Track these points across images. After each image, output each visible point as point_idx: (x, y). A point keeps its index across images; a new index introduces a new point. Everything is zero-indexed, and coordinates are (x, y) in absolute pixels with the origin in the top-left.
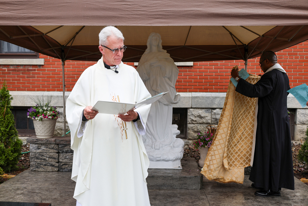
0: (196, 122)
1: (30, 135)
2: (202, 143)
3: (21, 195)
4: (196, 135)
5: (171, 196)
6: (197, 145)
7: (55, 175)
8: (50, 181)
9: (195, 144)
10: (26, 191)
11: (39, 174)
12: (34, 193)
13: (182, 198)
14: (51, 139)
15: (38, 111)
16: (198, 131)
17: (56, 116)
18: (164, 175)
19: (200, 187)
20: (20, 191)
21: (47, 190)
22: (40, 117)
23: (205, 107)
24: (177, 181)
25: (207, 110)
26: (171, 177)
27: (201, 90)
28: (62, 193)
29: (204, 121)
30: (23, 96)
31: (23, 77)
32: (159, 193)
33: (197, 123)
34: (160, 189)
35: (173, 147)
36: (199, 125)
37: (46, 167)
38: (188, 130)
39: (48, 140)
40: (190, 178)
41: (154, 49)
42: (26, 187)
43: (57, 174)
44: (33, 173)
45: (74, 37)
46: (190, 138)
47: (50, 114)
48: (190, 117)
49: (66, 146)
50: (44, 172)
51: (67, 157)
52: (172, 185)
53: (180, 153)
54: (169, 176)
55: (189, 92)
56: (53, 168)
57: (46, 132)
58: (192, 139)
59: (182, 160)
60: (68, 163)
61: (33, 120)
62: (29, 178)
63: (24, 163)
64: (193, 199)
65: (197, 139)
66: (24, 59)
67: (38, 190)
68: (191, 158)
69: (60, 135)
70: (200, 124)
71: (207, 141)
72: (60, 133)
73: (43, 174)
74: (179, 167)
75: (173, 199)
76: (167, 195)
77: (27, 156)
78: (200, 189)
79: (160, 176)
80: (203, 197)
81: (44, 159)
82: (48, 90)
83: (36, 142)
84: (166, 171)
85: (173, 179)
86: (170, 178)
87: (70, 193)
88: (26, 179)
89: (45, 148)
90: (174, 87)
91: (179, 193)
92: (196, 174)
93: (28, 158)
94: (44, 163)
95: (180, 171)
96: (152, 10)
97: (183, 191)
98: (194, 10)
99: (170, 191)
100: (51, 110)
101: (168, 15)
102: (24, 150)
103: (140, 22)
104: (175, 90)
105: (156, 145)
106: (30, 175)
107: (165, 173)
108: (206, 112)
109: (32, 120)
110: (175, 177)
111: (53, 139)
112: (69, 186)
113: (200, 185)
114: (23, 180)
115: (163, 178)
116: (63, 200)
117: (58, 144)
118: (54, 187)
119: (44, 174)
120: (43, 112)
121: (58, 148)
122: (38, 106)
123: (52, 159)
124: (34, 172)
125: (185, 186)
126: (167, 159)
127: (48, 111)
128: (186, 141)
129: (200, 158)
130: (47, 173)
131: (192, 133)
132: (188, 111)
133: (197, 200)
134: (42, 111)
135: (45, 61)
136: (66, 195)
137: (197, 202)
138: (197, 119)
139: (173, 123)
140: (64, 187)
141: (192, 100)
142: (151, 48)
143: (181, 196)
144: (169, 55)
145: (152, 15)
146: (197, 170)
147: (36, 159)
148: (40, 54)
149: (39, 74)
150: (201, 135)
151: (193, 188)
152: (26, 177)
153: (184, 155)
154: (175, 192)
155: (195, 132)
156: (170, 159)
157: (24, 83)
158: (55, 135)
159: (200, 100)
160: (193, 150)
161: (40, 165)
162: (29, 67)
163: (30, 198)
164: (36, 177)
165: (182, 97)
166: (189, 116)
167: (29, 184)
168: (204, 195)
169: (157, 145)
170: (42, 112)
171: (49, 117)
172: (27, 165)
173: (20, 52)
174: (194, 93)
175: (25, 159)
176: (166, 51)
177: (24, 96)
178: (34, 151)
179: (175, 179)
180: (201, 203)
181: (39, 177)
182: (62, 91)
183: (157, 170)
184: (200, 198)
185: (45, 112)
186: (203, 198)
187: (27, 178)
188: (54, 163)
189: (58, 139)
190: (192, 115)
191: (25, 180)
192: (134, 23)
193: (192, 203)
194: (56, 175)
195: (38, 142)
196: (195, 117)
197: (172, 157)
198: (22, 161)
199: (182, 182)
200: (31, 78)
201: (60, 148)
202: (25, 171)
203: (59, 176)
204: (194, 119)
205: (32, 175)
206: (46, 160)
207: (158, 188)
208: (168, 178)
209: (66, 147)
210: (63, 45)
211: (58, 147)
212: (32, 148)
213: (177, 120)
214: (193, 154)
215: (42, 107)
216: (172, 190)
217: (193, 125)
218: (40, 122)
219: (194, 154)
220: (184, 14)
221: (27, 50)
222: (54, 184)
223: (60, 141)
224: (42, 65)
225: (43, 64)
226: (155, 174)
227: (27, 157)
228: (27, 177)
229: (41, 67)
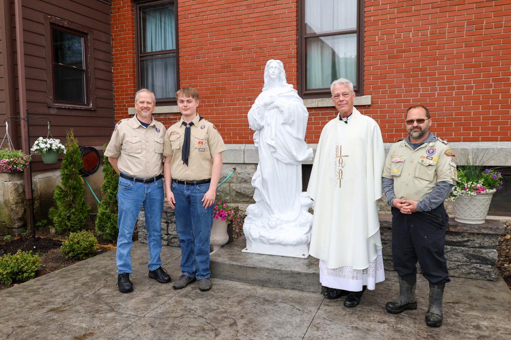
19: (320, 290)
24: (287, 278)
34: (263, 287)
53: (306, 235)
85: (281, 274)
104: (302, 143)
125: (299, 287)
126: (283, 243)
151: (311, 291)
156: (289, 243)
179: (284, 274)
199: (295, 280)
208: (275, 271)
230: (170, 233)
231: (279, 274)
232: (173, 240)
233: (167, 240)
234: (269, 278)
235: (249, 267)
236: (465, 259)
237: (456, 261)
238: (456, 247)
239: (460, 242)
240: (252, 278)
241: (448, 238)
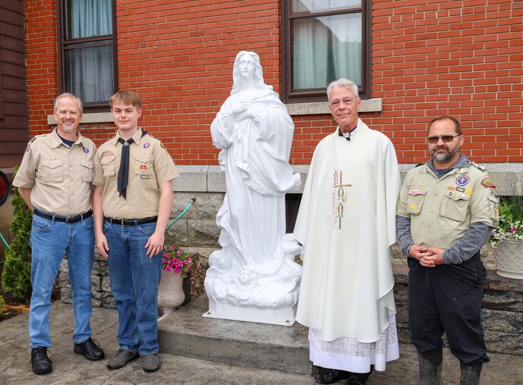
19: (310, 371)
24: (265, 354)
34: (232, 366)
40: (291, 350)
43: (102, 311)
79: (232, 341)
84: (253, 329)
85: (257, 348)
110: (261, 344)
113: (311, 367)
115: (238, 344)
121: (98, 267)
125: (281, 366)
151: (297, 371)
156: (267, 306)
176: (270, 87)
179: (261, 348)
199: (275, 357)
201: (101, 267)
208: (248, 344)
230: (104, 289)
231: (253, 348)
232: (108, 300)
233: (100, 299)
234: (239, 354)
236: (511, 327)
237: (499, 331)
238: (499, 312)
239: (504, 304)
240: (216, 354)
241: (487, 298)
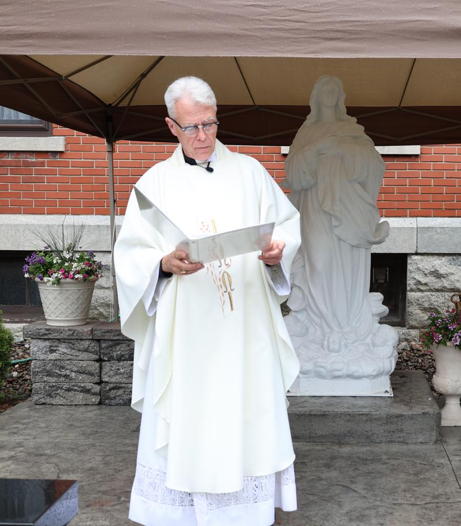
0: (428, 287)
1: (33, 320)
2: (440, 336)
3: (9, 462)
4: (425, 317)
5: (366, 460)
6: (429, 341)
7: (92, 413)
8: (80, 427)
9: (424, 337)
10: (21, 452)
11: (53, 412)
12: (41, 455)
13: (393, 465)
14: (82, 327)
15: (49, 262)
16: (432, 307)
17: (94, 274)
18: (350, 410)
19: (434, 438)
20: (7, 452)
21: (72, 450)
22: (55, 275)
23: (447, 252)
24: (381, 425)
25: (453, 259)
26: (367, 415)
27: (439, 213)
28: (108, 456)
29: (446, 283)
30: (15, 226)
31: (15, 181)
32: (338, 452)
33: (430, 290)
34: (340, 444)
35: (371, 345)
36: (434, 293)
37: (71, 394)
38: (407, 305)
39: (74, 331)
40: (412, 417)
41: (328, 113)
42: (22, 442)
43: (97, 412)
44: (40, 409)
45: (136, 85)
46: (414, 323)
47: (78, 269)
48: (413, 275)
49: (118, 344)
50: (65, 407)
51: (122, 371)
52: (370, 434)
53: (389, 359)
54: (363, 414)
55: (411, 216)
56: (87, 396)
57: (70, 311)
58: (417, 325)
59: (393, 376)
60: (123, 385)
61: (39, 284)
62: (30, 420)
63: (18, 386)
64: (419, 465)
65: (430, 326)
66: (17, 138)
67: (51, 448)
68: (414, 371)
69: (106, 318)
70: (437, 290)
71: (452, 332)
72: (105, 313)
73: (62, 412)
74: (386, 392)
75: (371, 467)
76: (358, 458)
77: (26, 370)
78: (436, 442)
79: (341, 414)
80: (442, 461)
81: (66, 376)
82: (75, 213)
83: (45, 334)
84: (355, 402)
85: (371, 420)
86: (364, 418)
87: (126, 455)
88: (23, 424)
89: (67, 349)
90: (375, 203)
91: (385, 454)
92: (425, 407)
93: (27, 374)
94: (66, 386)
95: (389, 401)
96: (318, 21)
97: (395, 448)
98: (419, 21)
99: (364, 449)
100: (81, 259)
101: (356, 33)
102: (18, 354)
103: (291, 48)
104: (376, 213)
105: (331, 340)
106: (32, 413)
107: (354, 405)
108: (451, 264)
109: (36, 284)
110: (376, 415)
111: (88, 329)
112: (125, 438)
113: (434, 433)
114: (15, 426)
115: (348, 417)
116: (111, 472)
117: (99, 341)
118: (91, 441)
119: (66, 410)
120: (63, 263)
121: (98, 349)
122: (49, 249)
123: (84, 375)
124: (42, 406)
125: (400, 437)
126: (356, 374)
127: (75, 261)
128: (404, 330)
129: (434, 372)
130: (73, 408)
131: (418, 311)
132: (409, 261)
133: (427, 467)
134: (59, 261)
135: (67, 144)
136: (119, 459)
137: (427, 474)
138: (430, 280)
139: (371, 290)
140: (113, 442)
141: (419, 236)
142: (319, 111)
143: (389, 459)
144: (362, 128)
145: (318, 31)
146: (428, 398)
147: (47, 376)
148: (54, 125)
149: (53, 173)
150: (438, 318)
151: (419, 441)
152: (22, 419)
153: (398, 364)
154: (377, 449)
155: (425, 310)
156: (366, 374)
157: (17, 195)
158: (94, 318)
159: (436, 237)
160: (421, 353)
161: (56, 391)
162: (29, 156)
163: (32, 469)
164: (46, 418)
165: (394, 228)
166: (411, 272)
167: (28, 435)
168: (443, 457)
169: (333, 342)
170: (59, 265)
171: (76, 276)
172: (25, 391)
173: (6, 121)
174: (423, 218)
175: (22, 377)
176: (354, 119)
177: (18, 225)
178: (42, 357)
179: (376, 419)
180: (436, 475)
181: (54, 418)
182: (109, 215)
183: (334, 398)
184: (433, 464)
185: (66, 264)
186: (442, 464)
187: (25, 421)
188: (89, 386)
189: (99, 327)
190: (416, 270)
191: (19, 426)
192: (275, 51)
193: (416, 474)
194: (95, 412)
195: (50, 336)
196: (426, 274)
197: (369, 368)
198: (14, 381)
199: (393, 427)
200: (33, 184)
201: (103, 349)
202: (21, 404)
203: (101, 415)
204: (423, 280)
205: (37, 415)
206: (71, 379)
207: (337, 441)
208: (361, 417)
209: (118, 347)
210: (110, 105)
211: (100, 346)
212: (37, 348)
213: (383, 281)
214: (420, 361)
215: (59, 252)
216: (370, 446)
217: (419, 294)
218: (56, 287)
219: (422, 361)
220: (394, 31)
221: (23, 116)
222: (91, 435)
223: (104, 332)
224: (61, 152)
225: (62, 149)
226: (330, 409)
227: (25, 372)
228: (25, 419)
229: (58, 156)
230: (105, 379)
231: (366, 421)
232: (112, 394)
233: (100, 394)
234: (350, 429)
235: (315, 415)
240: (320, 433)
